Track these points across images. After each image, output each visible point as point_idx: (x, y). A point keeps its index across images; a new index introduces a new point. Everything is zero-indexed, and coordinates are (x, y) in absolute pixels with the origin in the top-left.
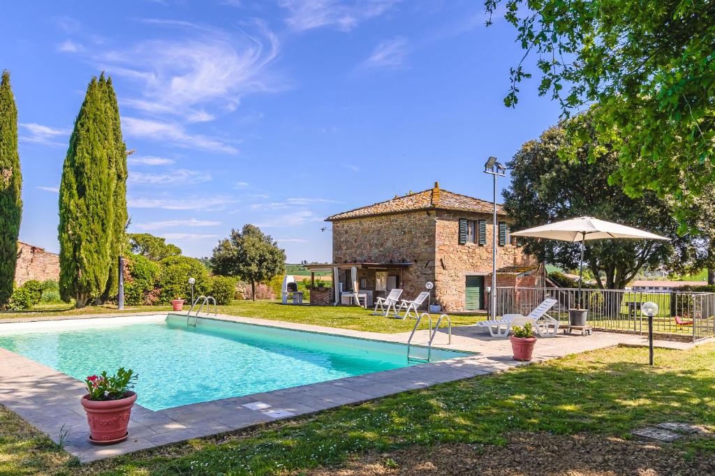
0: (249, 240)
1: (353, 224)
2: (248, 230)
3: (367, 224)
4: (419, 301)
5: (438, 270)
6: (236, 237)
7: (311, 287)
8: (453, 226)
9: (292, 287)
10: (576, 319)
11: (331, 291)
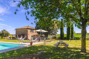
0: (4, 31)
1: (18, 30)
2: (4, 30)
3: (20, 30)
4: (24, 39)
5: (28, 35)
6: (2, 31)
7: (12, 37)
8: (30, 30)
9: (10, 37)
10: (40, 40)
11: (15, 38)
